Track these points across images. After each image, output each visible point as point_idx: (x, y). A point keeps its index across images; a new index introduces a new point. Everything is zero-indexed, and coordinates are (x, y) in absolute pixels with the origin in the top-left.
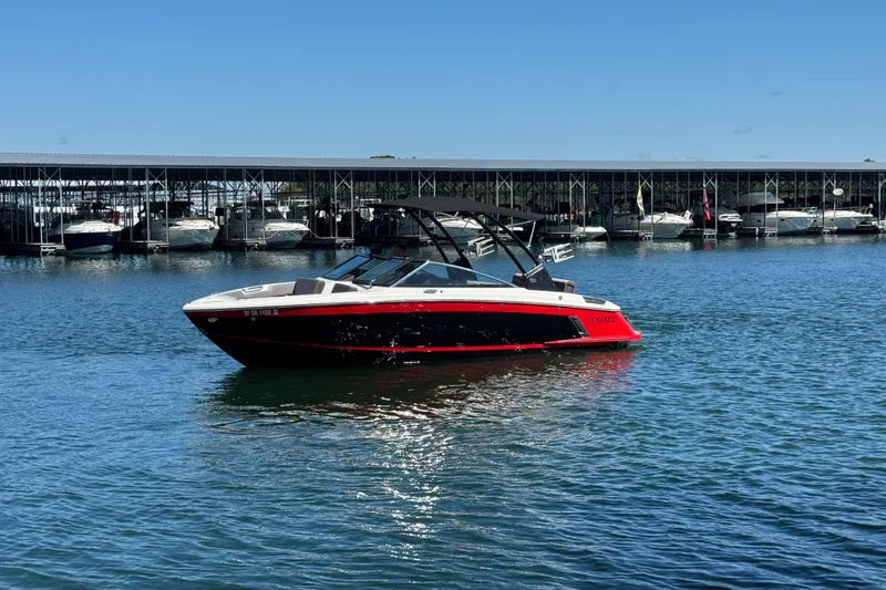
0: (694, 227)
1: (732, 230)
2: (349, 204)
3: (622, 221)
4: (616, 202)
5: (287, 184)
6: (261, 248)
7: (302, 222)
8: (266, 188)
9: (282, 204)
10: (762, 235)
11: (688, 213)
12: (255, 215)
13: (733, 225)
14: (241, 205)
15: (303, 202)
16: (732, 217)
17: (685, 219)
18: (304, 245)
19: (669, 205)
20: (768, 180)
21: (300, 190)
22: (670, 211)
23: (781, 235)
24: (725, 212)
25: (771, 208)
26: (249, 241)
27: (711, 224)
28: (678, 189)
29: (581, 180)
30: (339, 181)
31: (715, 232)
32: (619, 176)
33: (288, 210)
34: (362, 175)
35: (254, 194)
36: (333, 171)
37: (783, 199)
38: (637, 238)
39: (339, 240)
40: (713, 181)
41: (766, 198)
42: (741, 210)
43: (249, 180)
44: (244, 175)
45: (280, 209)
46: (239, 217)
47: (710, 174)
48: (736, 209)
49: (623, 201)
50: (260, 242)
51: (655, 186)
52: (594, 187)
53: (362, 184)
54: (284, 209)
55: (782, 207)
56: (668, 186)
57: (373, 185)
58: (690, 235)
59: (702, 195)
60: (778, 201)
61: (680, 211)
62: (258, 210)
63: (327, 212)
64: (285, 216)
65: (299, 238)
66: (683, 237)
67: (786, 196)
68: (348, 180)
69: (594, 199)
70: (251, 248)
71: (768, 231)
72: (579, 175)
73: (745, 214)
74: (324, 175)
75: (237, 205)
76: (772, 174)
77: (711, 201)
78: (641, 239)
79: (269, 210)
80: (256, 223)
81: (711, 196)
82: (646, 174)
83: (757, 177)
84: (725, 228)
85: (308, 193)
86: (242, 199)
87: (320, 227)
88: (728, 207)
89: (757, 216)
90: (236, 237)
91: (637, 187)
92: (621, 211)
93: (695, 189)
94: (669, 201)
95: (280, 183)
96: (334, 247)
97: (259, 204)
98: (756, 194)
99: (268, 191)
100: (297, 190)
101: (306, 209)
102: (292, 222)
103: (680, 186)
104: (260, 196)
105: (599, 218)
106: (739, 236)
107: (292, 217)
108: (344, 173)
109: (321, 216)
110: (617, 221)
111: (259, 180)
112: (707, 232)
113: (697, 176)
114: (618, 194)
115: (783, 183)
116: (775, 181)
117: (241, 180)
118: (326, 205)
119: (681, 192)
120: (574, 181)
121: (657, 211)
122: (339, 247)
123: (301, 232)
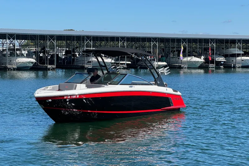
0: (205, 63)
1: (222, 65)
2: (54, 50)
3: (174, 60)
4: (171, 51)
5: (26, 41)
6: (14, 69)
7: (33, 58)
8: (17, 43)
9: (24, 50)
10: (234, 67)
11: (203, 57)
12: (12, 54)
13: (222, 63)
14: (6, 50)
15: (33, 49)
16: (222, 59)
17: (202, 60)
18: (34, 68)
19: (194, 53)
20: (238, 43)
21: (32, 44)
22: (195, 56)
23: (243, 67)
24: (219, 57)
25: (239, 55)
26: (9, 66)
27: (212, 62)
28: (198, 46)
29: (156, 42)
30: (49, 40)
31: (214, 65)
32: (173, 40)
33: (27, 53)
34: (60, 38)
35: (11, 45)
36: (47, 36)
37: (244, 52)
38: (180, 68)
39: (49, 66)
40: (214, 43)
41: (237, 51)
42: (226, 56)
43: (9, 39)
44: (7, 37)
45: (23, 52)
46: (4, 55)
47: (212, 40)
48: (223, 56)
49: (174, 51)
50: (14, 67)
51: (188, 45)
52: (162, 45)
53: (60, 42)
54: (25, 52)
55: (243, 55)
56: (194, 45)
57: (64, 42)
58: (204, 67)
59: (209, 49)
60: (242, 53)
61: (199, 56)
62: (13, 52)
63: (44, 53)
64: (25, 55)
65: (31, 65)
66: (201, 67)
67: (245, 50)
68: (54, 40)
69: (162, 50)
70: (10, 69)
71: (237, 66)
72: (155, 39)
73: (227, 58)
74: (43, 37)
75: (4, 50)
76: (239, 41)
77: (213, 52)
78: (182, 68)
79: (18, 52)
80: (12, 58)
81: (213, 50)
82: (184, 40)
83: (233, 42)
84: (218, 64)
85: (36, 45)
86: (6, 48)
87: (41, 60)
88: (220, 55)
89: (232, 59)
90: (3, 64)
91: (181, 45)
92: (173, 56)
93: (206, 47)
94: (194, 52)
95: (23, 41)
96: (47, 69)
97: (14, 50)
98: (232, 49)
99: (18, 44)
100: (31, 44)
101: (34, 52)
102: (28, 58)
103: (199, 45)
104: (14, 46)
105: (164, 58)
106: (225, 67)
107: (29, 56)
108: (52, 37)
109: (41, 55)
110: (172, 60)
111: (14, 39)
112: (211, 65)
113: (207, 41)
114: (172, 48)
115: (244, 44)
116: (240, 43)
117: (5, 39)
118: (43, 50)
119: (200, 48)
120: (153, 42)
121: (189, 56)
122: (49, 69)
123: (32, 63)
